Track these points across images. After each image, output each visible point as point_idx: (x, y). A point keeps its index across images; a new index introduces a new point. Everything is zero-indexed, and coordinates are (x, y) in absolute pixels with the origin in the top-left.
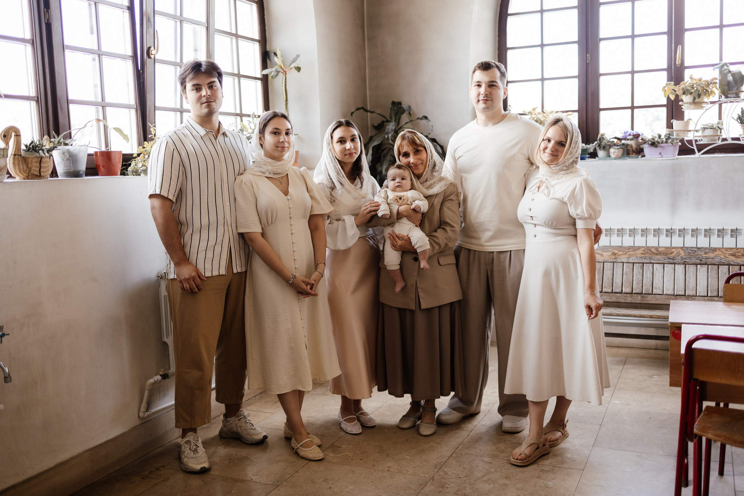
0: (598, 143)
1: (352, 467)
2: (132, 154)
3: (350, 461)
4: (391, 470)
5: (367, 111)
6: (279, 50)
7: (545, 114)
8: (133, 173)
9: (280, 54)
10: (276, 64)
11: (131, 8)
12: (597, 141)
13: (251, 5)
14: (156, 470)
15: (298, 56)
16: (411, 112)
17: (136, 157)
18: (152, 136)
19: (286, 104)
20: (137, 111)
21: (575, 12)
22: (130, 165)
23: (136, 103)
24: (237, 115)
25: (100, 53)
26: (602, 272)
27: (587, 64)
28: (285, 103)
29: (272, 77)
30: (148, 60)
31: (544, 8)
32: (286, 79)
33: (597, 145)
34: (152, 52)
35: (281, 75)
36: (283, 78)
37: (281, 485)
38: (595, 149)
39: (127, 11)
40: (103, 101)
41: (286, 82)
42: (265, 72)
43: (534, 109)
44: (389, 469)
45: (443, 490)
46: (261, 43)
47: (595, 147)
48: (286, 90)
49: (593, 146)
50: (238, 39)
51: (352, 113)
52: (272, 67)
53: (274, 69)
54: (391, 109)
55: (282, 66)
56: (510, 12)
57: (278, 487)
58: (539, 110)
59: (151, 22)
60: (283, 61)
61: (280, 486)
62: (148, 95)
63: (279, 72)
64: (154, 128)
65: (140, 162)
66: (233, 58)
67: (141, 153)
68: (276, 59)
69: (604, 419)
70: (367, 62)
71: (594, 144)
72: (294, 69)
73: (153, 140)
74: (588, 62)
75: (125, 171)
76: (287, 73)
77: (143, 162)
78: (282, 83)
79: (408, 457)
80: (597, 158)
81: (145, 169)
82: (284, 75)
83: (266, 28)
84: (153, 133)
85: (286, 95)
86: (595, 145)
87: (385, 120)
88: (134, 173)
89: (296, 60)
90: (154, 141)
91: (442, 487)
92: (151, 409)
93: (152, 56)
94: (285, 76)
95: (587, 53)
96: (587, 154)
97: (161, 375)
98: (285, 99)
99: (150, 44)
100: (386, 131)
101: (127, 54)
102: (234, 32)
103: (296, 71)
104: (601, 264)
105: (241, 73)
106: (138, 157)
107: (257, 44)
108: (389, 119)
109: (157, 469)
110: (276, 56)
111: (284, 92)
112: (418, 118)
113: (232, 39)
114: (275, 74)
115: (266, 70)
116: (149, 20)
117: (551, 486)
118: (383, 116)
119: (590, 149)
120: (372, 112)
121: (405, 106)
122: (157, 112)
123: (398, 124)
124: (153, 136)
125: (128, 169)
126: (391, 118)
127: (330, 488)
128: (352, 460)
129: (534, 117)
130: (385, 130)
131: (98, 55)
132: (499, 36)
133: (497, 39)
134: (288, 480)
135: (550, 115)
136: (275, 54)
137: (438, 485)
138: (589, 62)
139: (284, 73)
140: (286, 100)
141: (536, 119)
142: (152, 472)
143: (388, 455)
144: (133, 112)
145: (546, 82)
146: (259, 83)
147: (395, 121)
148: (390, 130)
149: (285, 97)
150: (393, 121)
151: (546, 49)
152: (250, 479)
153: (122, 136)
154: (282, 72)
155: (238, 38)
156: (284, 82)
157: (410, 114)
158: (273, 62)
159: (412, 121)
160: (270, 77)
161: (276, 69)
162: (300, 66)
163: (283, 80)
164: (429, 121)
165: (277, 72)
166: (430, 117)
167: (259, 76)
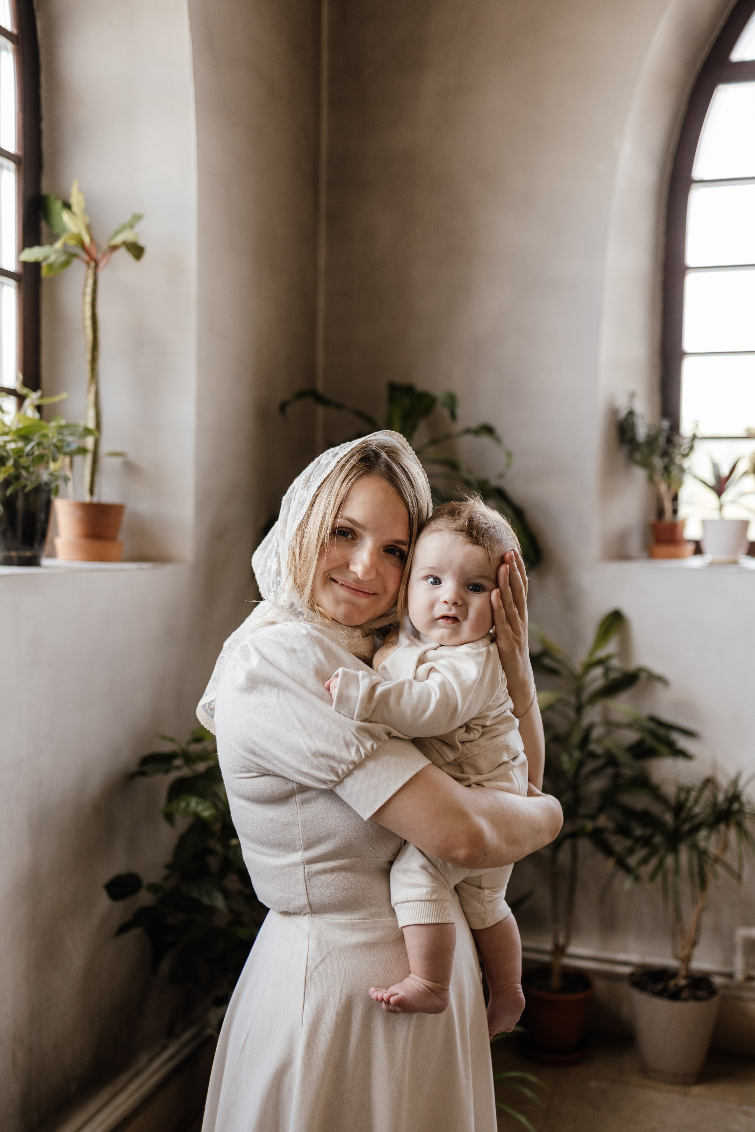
5: (318, 400)
6: (80, 190)
9: (84, 206)
10: (66, 232)
15: (137, 218)
16: (456, 410)
19: (94, 360)
28: (88, 356)
29: (50, 266)
32: (95, 283)
35: (79, 267)
36: (86, 278)
41: (94, 290)
42: (33, 254)
46: (23, 166)
48: (94, 315)
51: (283, 407)
52: (53, 241)
53: (57, 249)
55: (87, 240)
56: (696, 175)
60: (89, 228)
63: (75, 255)
68: (66, 217)
70: (321, 277)
72: (122, 251)
76: (101, 265)
78: (84, 294)
82: (91, 269)
85: (95, 332)
89: (132, 224)
94: (95, 274)
98: (90, 344)
103: (129, 258)
107: (8, 169)
110: (67, 211)
111: (88, 323)
112: (468, 431)
115: (36, 250)
118: (369, 420)
120: (339, 406)
133: (664, 241)
136: (67, 206)
139: (93, 264)
140: (95, 349)
146: (10, 291)
149: (90, 338)
154: (84, 259)
156: (89, 290)
157: (453, 416)
158: (57, 230)
159: (448, 436)
160: (44, 265)
161: (65, 245)
162: (142, 242)
163: (85, 285)
164: (498, 440)
165: (70, 257)
166: (500, 430)
167: (11, 265)
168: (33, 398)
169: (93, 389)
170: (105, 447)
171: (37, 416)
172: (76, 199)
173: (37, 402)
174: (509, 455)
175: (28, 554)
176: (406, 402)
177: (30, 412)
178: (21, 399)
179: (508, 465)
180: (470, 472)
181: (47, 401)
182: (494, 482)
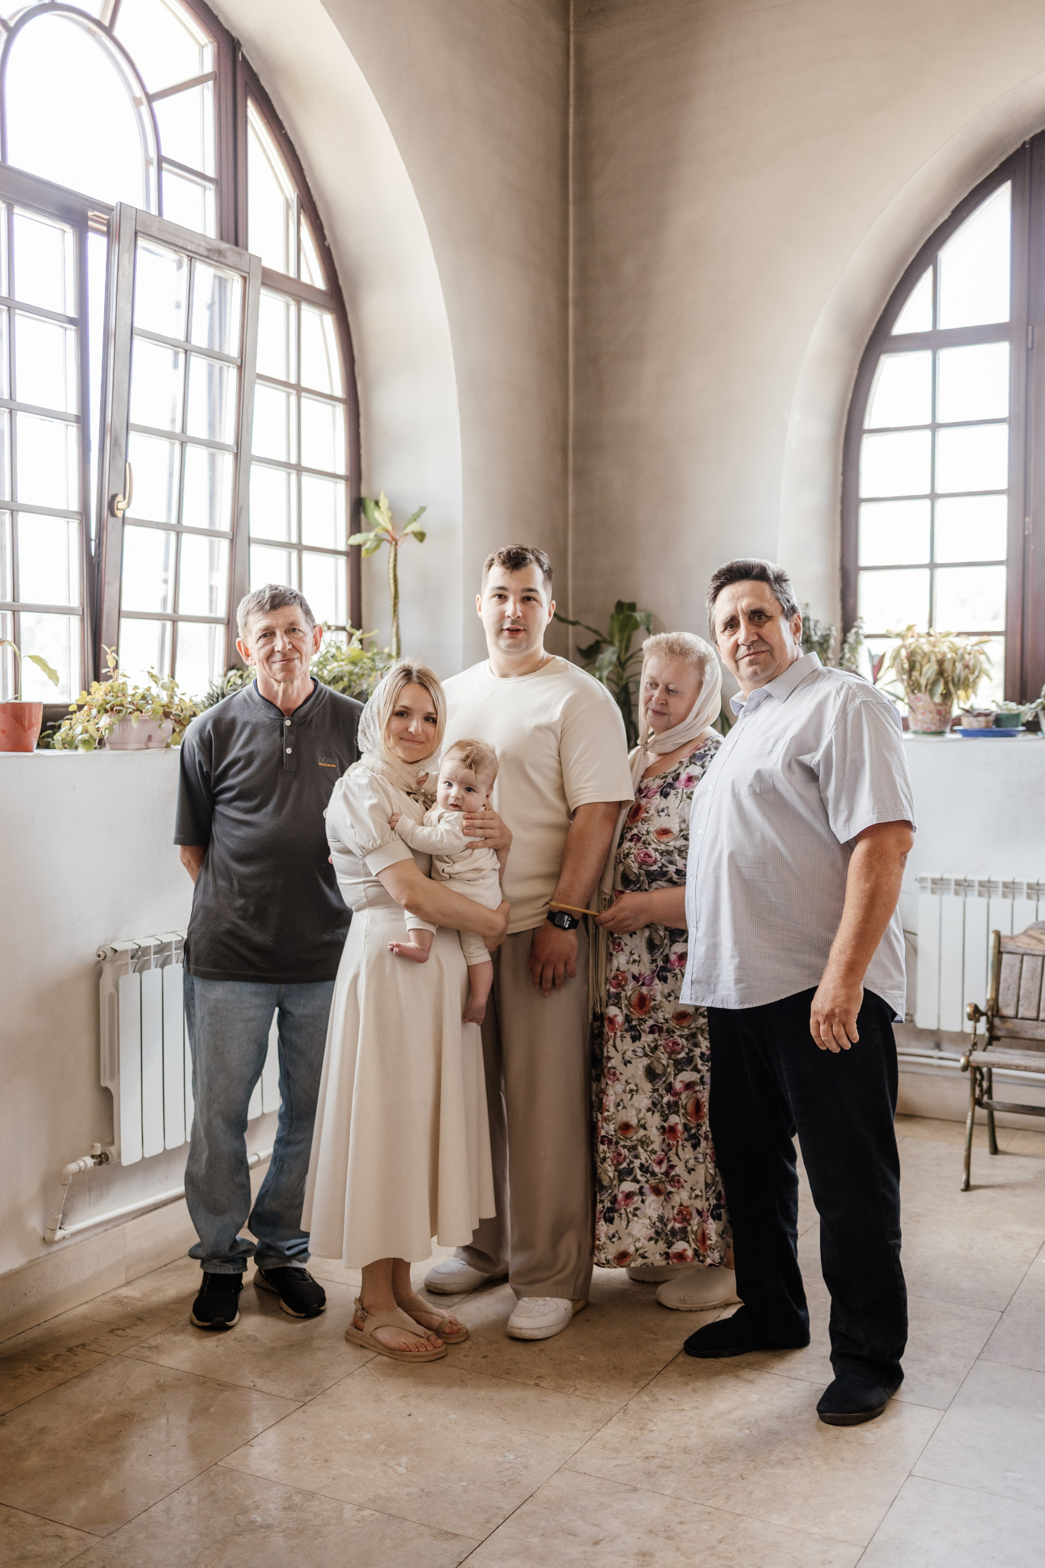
0: (1041, 703)
1: (464, 1371)
2: (67, 706)
3: (462, 1358)
4: (542, 1384)
5: (567, 622)
6: (386, 496)
7: (932, 639)
8: (64, 744)
9: (387, 504)
10: (378, 524)
11: (82, 420)
12: (1039, 697)
13: (334, 406)
14: (68, 1354)
15: (423, 509)
16: (651, 627)
17: (75, 712)
18: (109, 671)
19: (395, 605)
20: (82, 620)
21: (1003, 430)
22: (59, 727)
23: (82, 604)
25: (13, 508)
26: (1039, 977)
27: (1025, 538)
28: (392, 603)
29: (367, 550)
30: (111, 520)
31: (940, 420)
32: (396, 555)
33: (1039, 708)
34: (119, 504)
35: (386, 546)
36: (390, 552)
37: (311, 1402)
38: (1036, 716)
39: (74, 424)
40: (14, 601)
41: (395, 560)
42: (356, 539)
43: (910, 628)
44: (537, 1382)
45: (642, 1434)
46: (349, 482)
47: (1035, 710)
48: (395, 576)
49: (1031, 709)
50: (301, 476)
52: (369, 530)
53: (372, 535)
54: (612, 617)
55: (390, 528)
56: (867, 425)
57: (304, 1407)
58: (922, 628)
59: (120, 446)
60: (392, 519)
61: (308, 1404)
62: (107, 588)
63: (383, 540)
64: (114, 655)
65: (80, 722)
66: (289, 514)
67: (83, 706)
68: (377, 513)
69: (1014, 1298)
70: (571, 520)
71: (1034, 705)
72: (411, 537)
73: (111, 677)
74: (1027, 533)
75: (49, 740)
76: (399, 543)
77: (87, 723)
78: (389, 562)
79: (582, 1358)
80: (1039, 733)
81: (86, 738)
82: (393, 547)
83: (362, 452)
84: (111, 664)
85: (396, 586)
86: (1036, 708)
87: (599, 638)
88: (66, 746)
89: (419, 516)
90: (111, 681)
91: (641, 1429)
92: (71, 1225)
93: (119, 514)
94: (396, 548)
95: (1025, 515)
96: (1020, 724)
97: (93, 1157)
98: (393, 594)
99: (117, 488)
100: (597, 664)
101: (71, 509)
102: (293, 461)
103: (415, 541)
104: (1038, 960)
105: (305, 542)
106: (79, 711)
107: (341, 485)
108: (608, 638)
109: (70, 1350)
110: (377, 508)
111: (392, 581)
113: (289, 474)
114: (375, 544)
115: (358, 536)
116: (115, 443)
117: (869, 1442)
118: (596, 632)
119: (1026, 714)
120: (574, 623)
121: (638, 616)
122: (124, 621)
123: (627, 649)
124: (112, 670)
125: (55, 737)
126: (612, 635)
127: (410, 1415)
128: (466, 1356)
129: (910, 644)
130: (595, 662)
131: (9, 512)
132: (844, 473)
133: (840, 479)
134: (329, 1391)
135: (943, 640)
136: (377, 504)
137: (632, 1424)
138: (1029, 535)
139: (394, 543)
140: (396, 597)
141: (915, 648)
142: (59, 1355)
143: (542, 1350)
144: (75, 621)
145: (939, 572)
146: (342, 562)
147: (621, 641)
148: (606, 662)
149: (393, 590)
150: (617, 644)
151: (940, 503)
152: (252, 1384)
153: (45, 671)
154: (388, 541)
155: (302, 471)
156: (392, 560)
158: (372, 521)
160: (363, 549)
161: (376, 532)
162: (424, 530)
163: (390, 556)
165: (379, 540)
167: (342, 547)
168: (358, 634)
169: (395, 624)
171: (360, 647)
172: (383, 503)
173: (360, 637)
176: (624, 614)
177: (356, 644)
178: (351, 636)
181: (366, 636)
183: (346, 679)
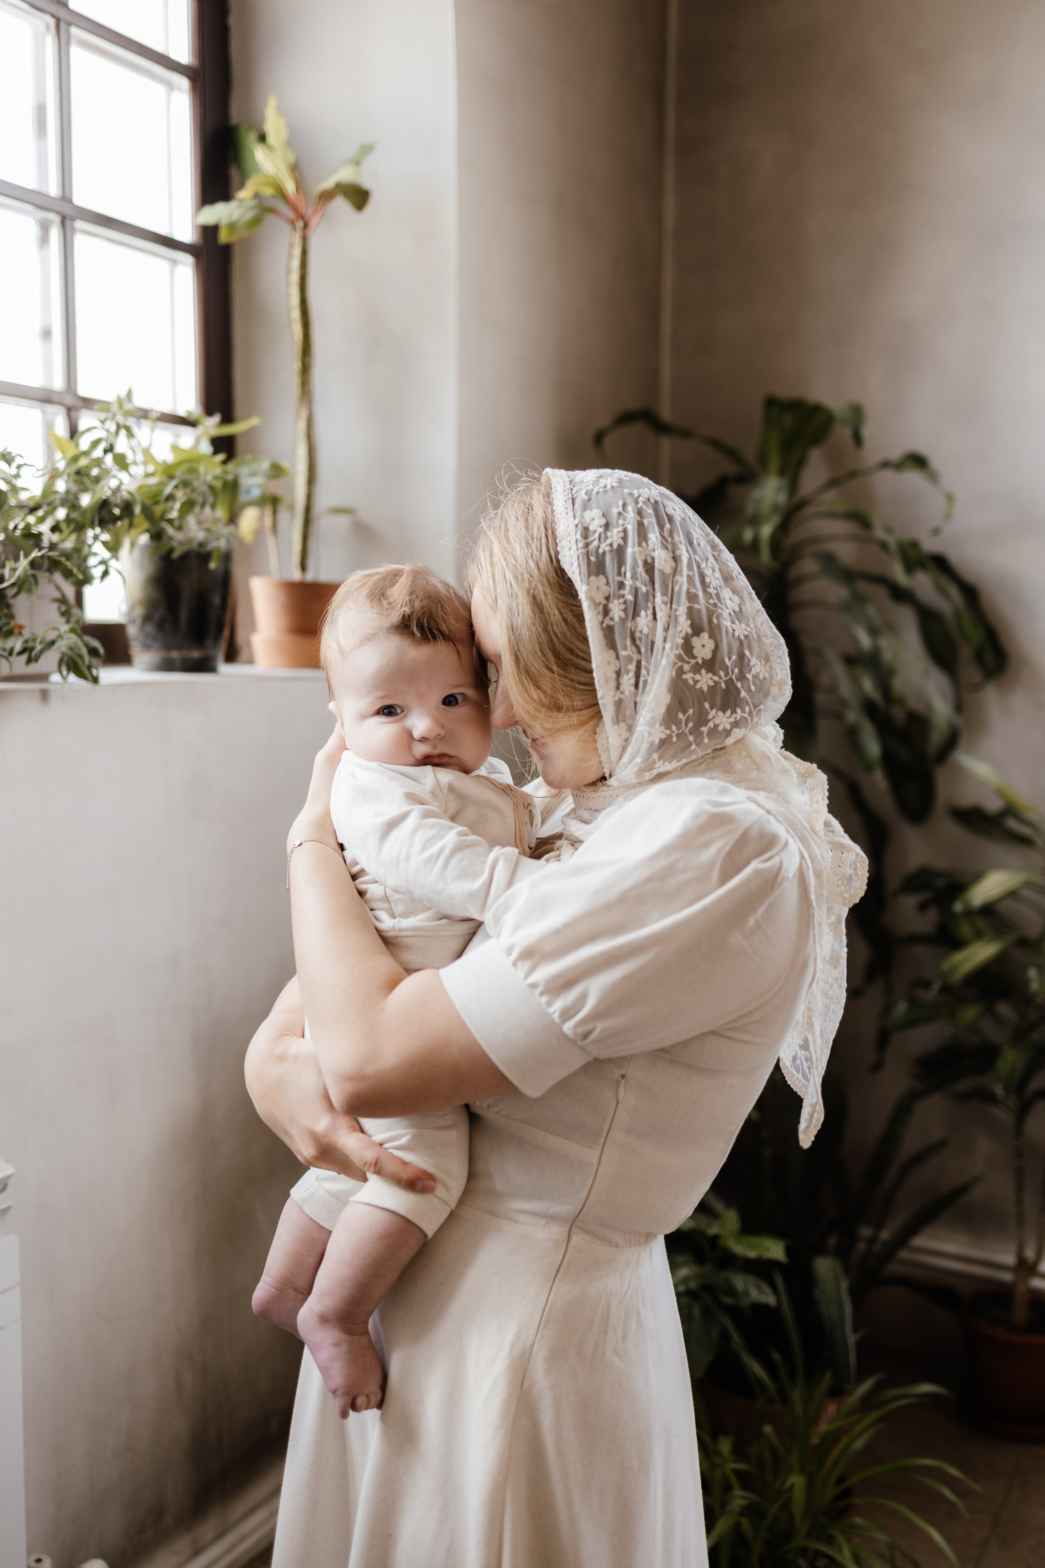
5: (660, 427)
6: (281, 111)
9: (284, 134)
10: (263, 177)
15: (366, 150)
16: (863, 432)
19: (305, 369)
24: (46, 398)
28: (296, 365)
32: (304, 253)
35: (280, 231)
36: (291, 246)
41: (304, 265)
42: (214, 215)
46: (200, 80)
48: (304, 301)
50: (68, 34)
51: (600, 437)
52: (244, 194)
53: (246, 201)
55: (290, 187)
60: (295, 169)
63: (272, 210)
68: (261, 154)
70: (668, 240)
76: (312, 224)
78: (288, 271)
82: (298, 232)
83: (231, 21)
85: (306, 327)
87: (736, 466)
89: (357, 164)
94: (304, 239)
98: (299, 344)
100: (750, 511)
103: (348, 209)
105: (80, 200)
107: (181, 87)
110: (262, 143)
111: (296, 314)
112: (885, 465)
114: (250, 215)
115: (217, 208)
118: (731, 453)
123: (796, 487)
126: (764, 461)
136: (262, 137)
139: (300, 224)
140: (306, 351)
146: (186, 270)
147: (782, 472)
148: (766, 506)
149: (299, 334)
150: (776, 473)
154: (287, 218)
155: (69, 24)
156: (296, 264)
157: (857, 438)
158: (248, 170)
159: (853, 474)
161: (257, 196)
162: (366, 184)
163: (290, 258)
164: (933, 477)
165: (264, 212)
166: (935, 462)
167: (187, 235)
168: (208, 424)
169: (304, 414)
170: (324, 500)
172: (273, 124)
173: (214, 431)
174: (950, 498)
175: (196, 654)
176: (788, 421)
179: (948, 516)
180: (888, 530)
181: (229, 430)
182: (929, 545)
183: (137, 510)
